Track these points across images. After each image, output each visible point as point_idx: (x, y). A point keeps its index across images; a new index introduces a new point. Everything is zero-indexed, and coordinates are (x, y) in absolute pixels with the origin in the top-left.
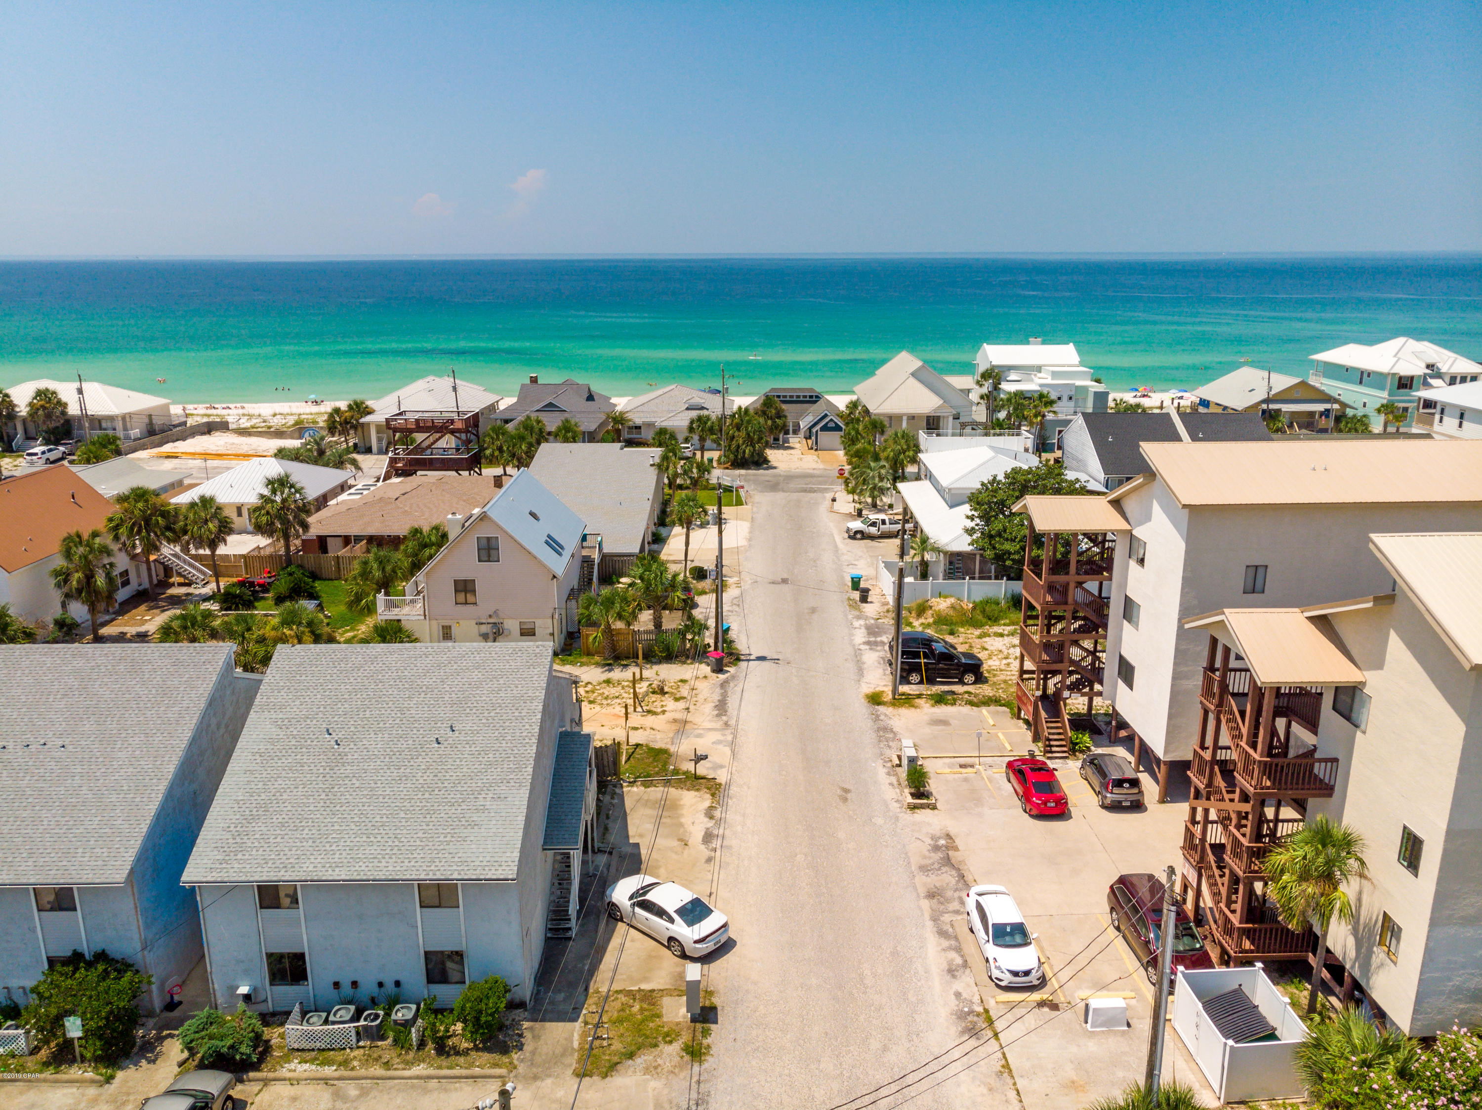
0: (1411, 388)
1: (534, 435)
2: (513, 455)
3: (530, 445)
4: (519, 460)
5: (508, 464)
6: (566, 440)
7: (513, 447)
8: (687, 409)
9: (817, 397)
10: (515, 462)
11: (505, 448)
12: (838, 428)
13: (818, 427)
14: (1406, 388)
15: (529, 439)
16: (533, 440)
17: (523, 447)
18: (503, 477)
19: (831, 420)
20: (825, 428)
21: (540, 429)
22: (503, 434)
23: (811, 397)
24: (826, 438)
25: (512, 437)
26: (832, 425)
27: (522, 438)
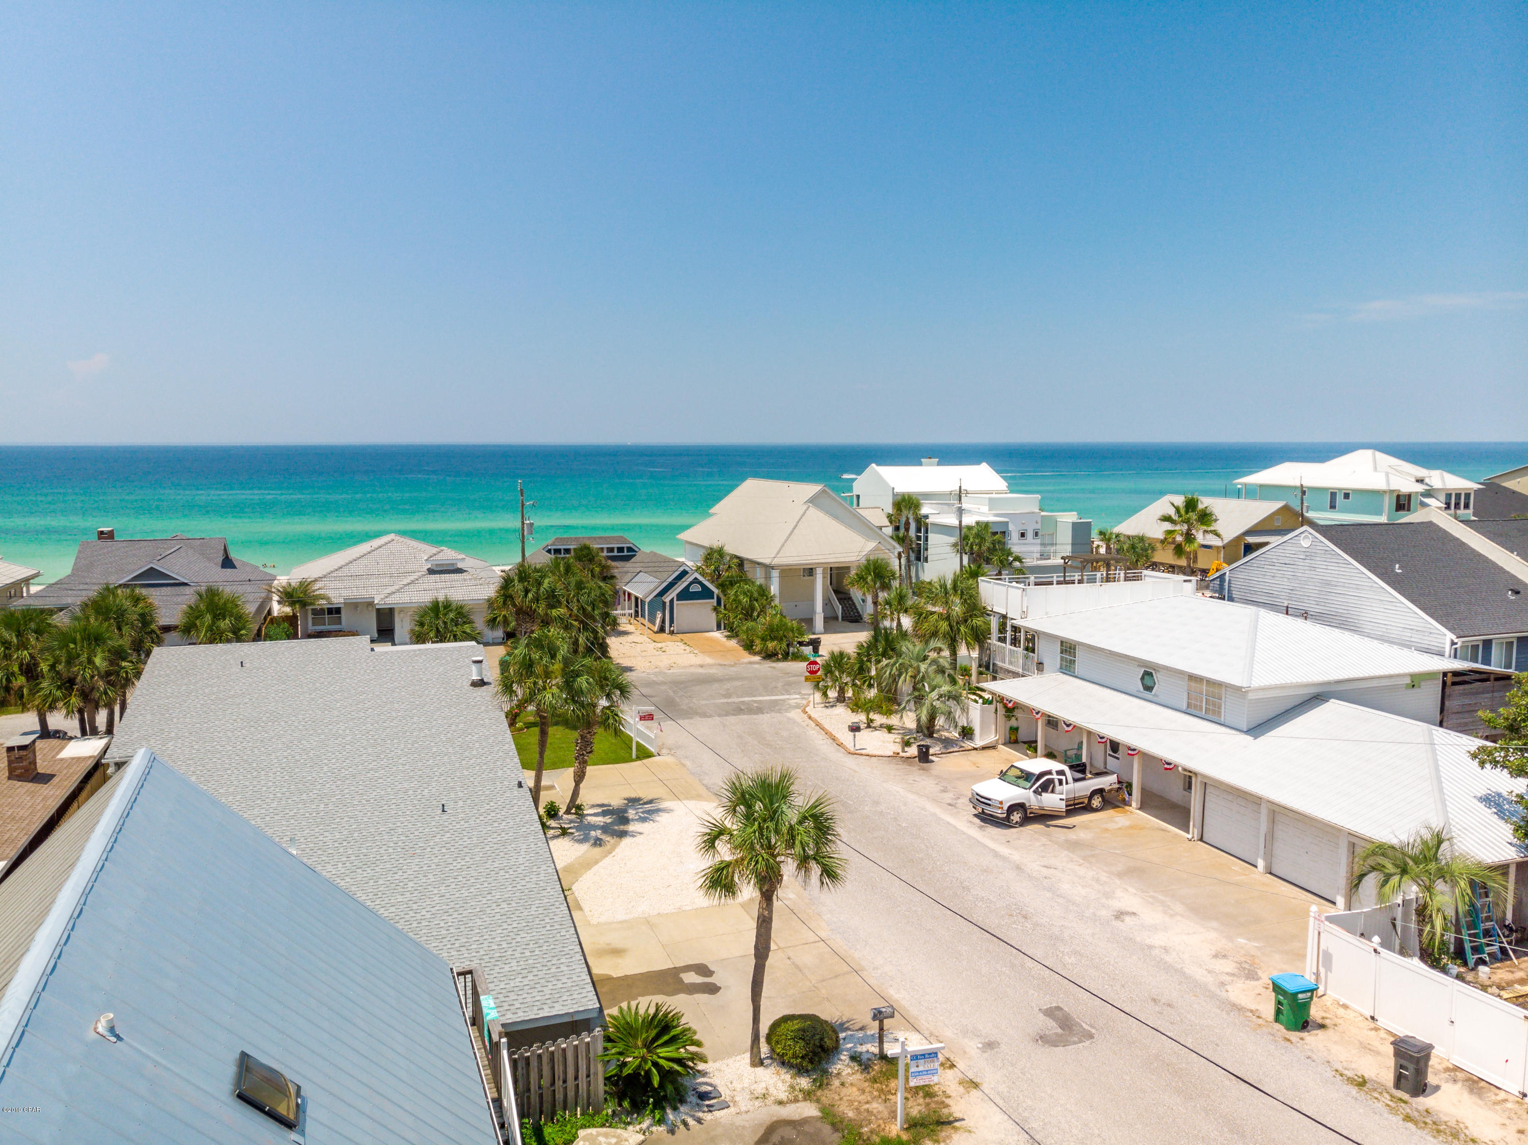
0: (1409, 510)
1: (126, 629)
2: (69, 684)
3: (118, 655)
4: (85, 695)
5: (52, 708)
6: (215, 637)
7: (69, 662)
8: (431, 572)
9: (630, 549)
10: (75, 700)
11: (44, 667)
12: (706, 594)
13: (673, 594)
14: (1404, 509)
15: (115, 642)
16: (125, 642)
17: (98, 661)
18: (39, 744)
19: (696, 581)
20: (685, 595)
21: (143, 616)
22: (38, 632)
23: (620, 550)
24: (687, 612)
25: (65, 638)
26: (696, 588)
27: (96, 639)
